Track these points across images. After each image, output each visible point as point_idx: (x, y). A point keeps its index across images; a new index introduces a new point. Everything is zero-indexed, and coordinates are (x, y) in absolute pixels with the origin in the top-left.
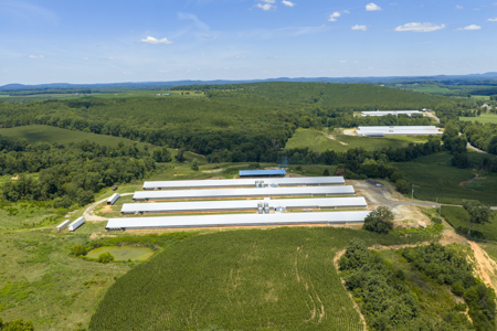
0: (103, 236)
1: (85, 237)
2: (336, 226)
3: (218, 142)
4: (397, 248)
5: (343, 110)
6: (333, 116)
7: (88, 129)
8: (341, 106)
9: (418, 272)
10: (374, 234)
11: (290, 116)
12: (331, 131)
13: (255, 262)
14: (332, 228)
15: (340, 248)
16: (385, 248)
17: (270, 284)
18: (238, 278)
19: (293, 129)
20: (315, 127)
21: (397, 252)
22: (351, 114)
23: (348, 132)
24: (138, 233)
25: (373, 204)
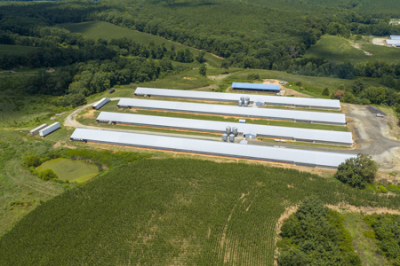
0: (66, 146)
1: (50, 145)
2: (302, 169)
3: (237, 46)
4: (369, 212)
5: (380, 16)
6: (368, 23)
7: (134, 27)
8: (379, 12)
9: (384, 258)
10: (345, 186)
11: (318, 22)
12: (359, 39)
13: (184, 208)
14: (295, 172)
15: (293, 202)
16: (353, 209)
17: (186, 244)
18: (155, 228)
19: (319, 36)
20: (343, 34)
21: (367, 219)
22: (387, 21)
23: (378, 41)
24: (96, 147)
25: (362, 141)
